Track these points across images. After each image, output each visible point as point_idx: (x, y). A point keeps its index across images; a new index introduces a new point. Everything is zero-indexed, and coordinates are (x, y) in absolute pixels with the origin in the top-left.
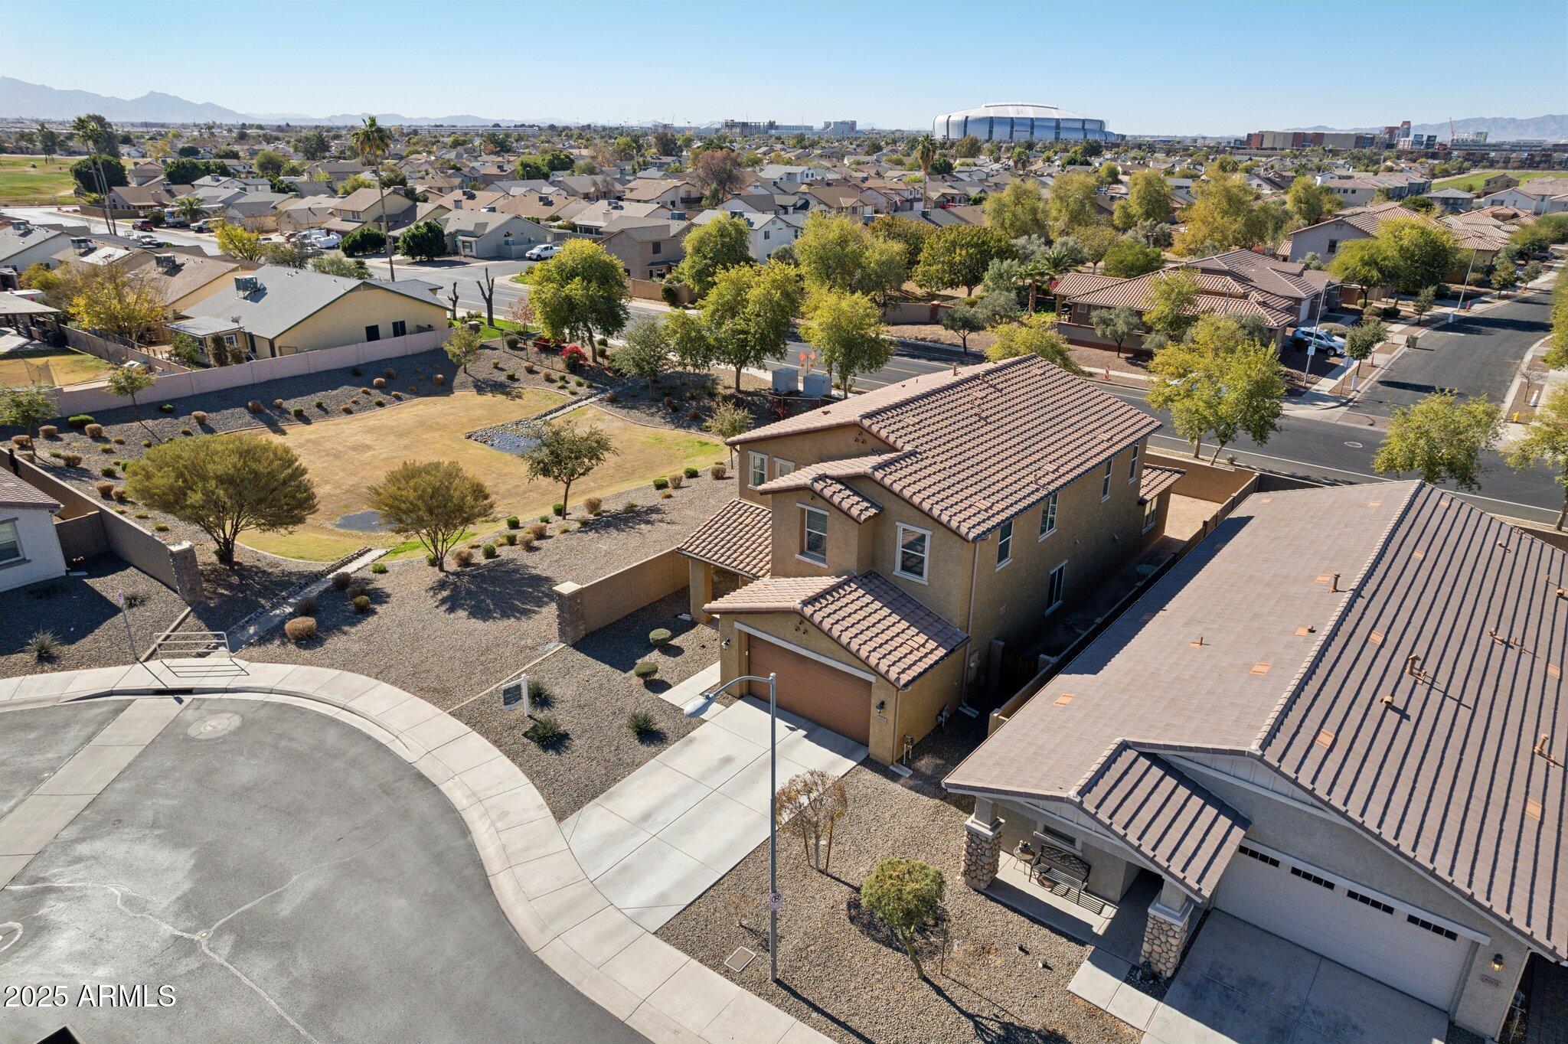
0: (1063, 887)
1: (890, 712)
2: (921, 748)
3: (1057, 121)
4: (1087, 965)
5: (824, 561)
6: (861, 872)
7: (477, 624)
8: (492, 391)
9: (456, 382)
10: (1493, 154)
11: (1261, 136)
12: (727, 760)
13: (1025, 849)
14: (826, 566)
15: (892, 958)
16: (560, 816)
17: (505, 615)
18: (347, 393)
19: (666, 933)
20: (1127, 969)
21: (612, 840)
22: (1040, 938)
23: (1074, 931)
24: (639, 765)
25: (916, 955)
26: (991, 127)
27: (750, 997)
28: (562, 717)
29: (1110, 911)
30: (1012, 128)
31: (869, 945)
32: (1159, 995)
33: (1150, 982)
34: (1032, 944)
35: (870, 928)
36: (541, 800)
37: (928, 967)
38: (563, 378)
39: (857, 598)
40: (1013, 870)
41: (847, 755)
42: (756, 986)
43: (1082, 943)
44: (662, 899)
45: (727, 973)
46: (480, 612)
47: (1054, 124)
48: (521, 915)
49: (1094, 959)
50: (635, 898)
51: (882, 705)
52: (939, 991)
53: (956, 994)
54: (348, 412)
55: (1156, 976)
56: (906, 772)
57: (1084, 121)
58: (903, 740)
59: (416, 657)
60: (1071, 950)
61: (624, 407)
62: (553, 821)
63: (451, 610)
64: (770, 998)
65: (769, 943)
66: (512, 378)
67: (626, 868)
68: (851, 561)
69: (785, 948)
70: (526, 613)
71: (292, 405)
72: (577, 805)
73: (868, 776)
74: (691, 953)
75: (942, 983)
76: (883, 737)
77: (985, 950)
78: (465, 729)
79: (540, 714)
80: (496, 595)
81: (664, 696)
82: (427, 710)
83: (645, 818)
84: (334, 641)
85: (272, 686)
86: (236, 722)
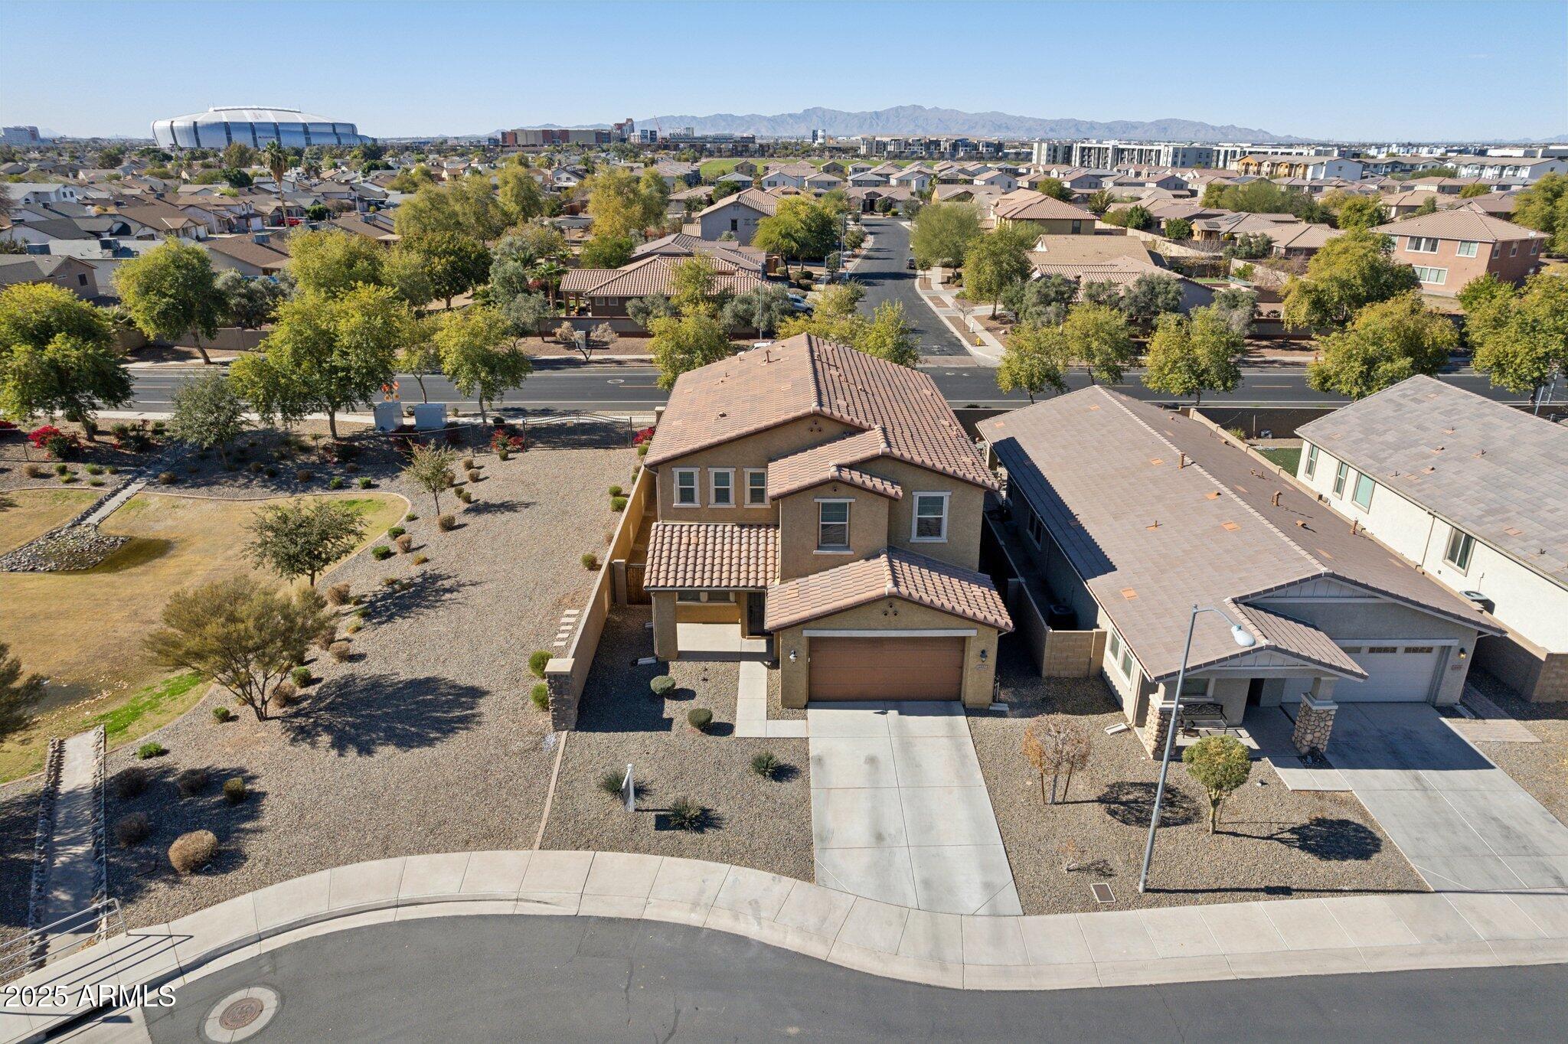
3: (304, 125)
4: (1278, 770)
5: (848, 548)
10: (708, 145)
11: (514, 134)
12: (873, 760)
14: (852, 553)
16: (805, 877)
17: (447, 732)
19: (1031, 909)
20: (1298, 760)
21: (877, 870)
24: (807, 802)
26: (228, 133)
30: (254, 133)
31: (1158, 832)
32: (1331, 767)
33: (1318, 761)
35: (1141, 821)
36: (765, 875)
38: (63, 469)
39: (909, 570)
41: (949, 713)
43: (1259, 759)
44: (991, 888)
47: (301, 129)
49: (1277, 765)
52: (1234, 834)
53: (1244, 830)
57: (333, 125)
58: (995, 678)
59: (406, 817)
60: (1259, 766)
62: (806, 884)
64: (1158, 904)
67: (924, 884)
68: (879, 540)
70: (465, 722)
72: (807, 861)
73: (983, 721)
75: (1228, 828)
78: (585, 855)
79: (648, 803)
80: (400, 717)
81: (739, 732)
82: (509, 858)
83: (879, 837)
84: (253, 847)
85: (252, 931)
86: (269, 999)
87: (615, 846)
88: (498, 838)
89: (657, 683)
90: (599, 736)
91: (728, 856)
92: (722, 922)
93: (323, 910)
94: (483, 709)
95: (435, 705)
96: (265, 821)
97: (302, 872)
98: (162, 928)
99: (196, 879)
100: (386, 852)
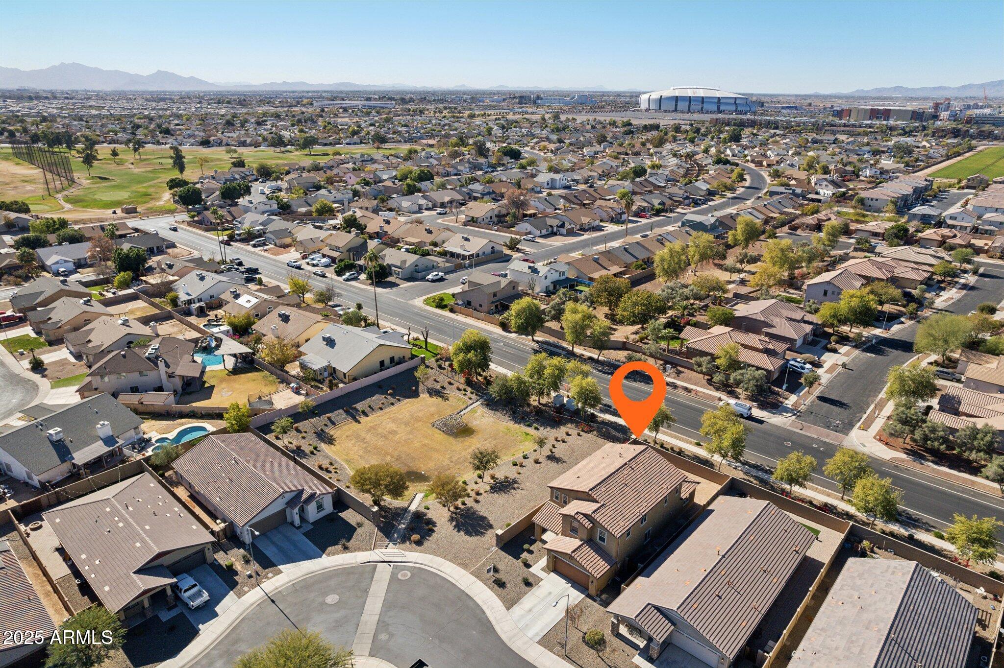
0: (634, 636)
1: (594, 583)
2: (603, 592)
3: (719, 98)
4: (637, 656)
5: (577, 535)
6: (585, 629)
7: (468, 538)
8: (436, 395)
9: (420, 390)
12: (550, 593)
13: (626, 625)
15: (592, 651)
16: (508, 609)
17: (477, 535)
18: (377, 399)
19: (539, 642)
20: (646, 657)
21: (522, 616)
22: (628, 648)
23: (635, 647)
24: (526, 594)
25: (598, 651)
26: (677, 102)
27: (560, 659)
28: (501, 576)
29: (645, 642)
31: (587, 648)
32: (652, 664)
33: (650, 660)
34: (626, 650)
35: (587, 644)
36: (502, 604)
37: (600, 654)
38: (465, 390)
39: (586, 549)
40: (623, 630)
41: (582, 593)
42: (561, 657)
43: (637, 650)
44: (537, 634)
45: (554, 653)
46: (468, 533)
47: (716, 101)
48: (504, 637)
49: (639, 654)
50: (531, 633)
51: (592, 582)
52: (603, 660)
53: (606, 660)
54: (381, 409)
55: (653, 659)
56: (598, 599)
58: (598, 590)
59: (454, 551)
60: (634, 651)
61: (492, 409)
62: (506, 610)
63: (459, 531)
64: (565, 659)
65: (563, 646)
66: (443, 388)
67: (527, 625)
68: (585, 537)
69: (568, 648)
70: (483, 534)
71: (360, 406)
72: (512, 606)
73: (588, 600)
74: (546, 648)
75: (603, 658)
76: (592, 589)
77: (614, 650)
78: (476, 579)
79: (497, 575)
80: (471, 525)
81: (530, 570)
82: (463, 571)
83: (530, 610)
84: (426, 543)
85: (414, 561)
86: (409, 574)
87: (482, 581)
88: (464, 566)
89: (526, 546)
90: (503, 553)
91: (499, 596)
92: (485, 608)
93: (427, 564)
94: (488, 532)
95: (480, 526)
96: (431, 539)
97: (429, 553)
98: (403, 552)
99: (414, 545)
100: (444, 558)
